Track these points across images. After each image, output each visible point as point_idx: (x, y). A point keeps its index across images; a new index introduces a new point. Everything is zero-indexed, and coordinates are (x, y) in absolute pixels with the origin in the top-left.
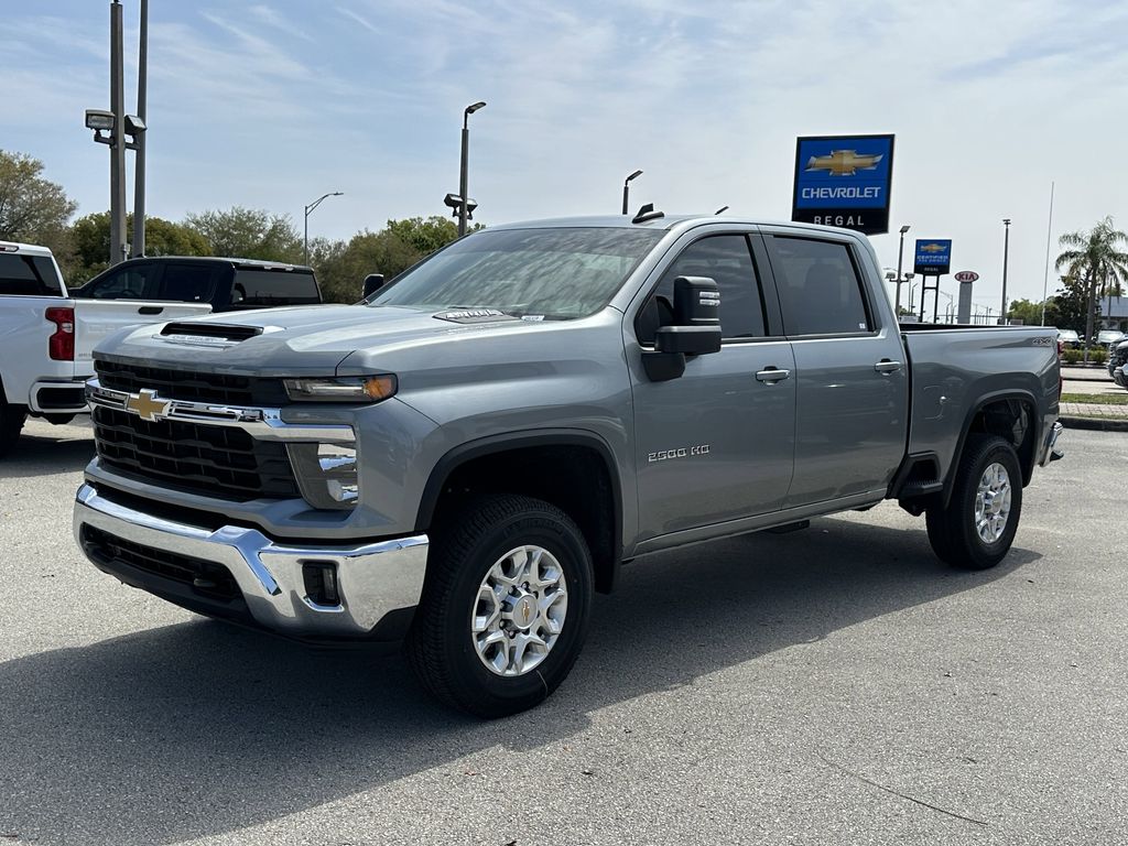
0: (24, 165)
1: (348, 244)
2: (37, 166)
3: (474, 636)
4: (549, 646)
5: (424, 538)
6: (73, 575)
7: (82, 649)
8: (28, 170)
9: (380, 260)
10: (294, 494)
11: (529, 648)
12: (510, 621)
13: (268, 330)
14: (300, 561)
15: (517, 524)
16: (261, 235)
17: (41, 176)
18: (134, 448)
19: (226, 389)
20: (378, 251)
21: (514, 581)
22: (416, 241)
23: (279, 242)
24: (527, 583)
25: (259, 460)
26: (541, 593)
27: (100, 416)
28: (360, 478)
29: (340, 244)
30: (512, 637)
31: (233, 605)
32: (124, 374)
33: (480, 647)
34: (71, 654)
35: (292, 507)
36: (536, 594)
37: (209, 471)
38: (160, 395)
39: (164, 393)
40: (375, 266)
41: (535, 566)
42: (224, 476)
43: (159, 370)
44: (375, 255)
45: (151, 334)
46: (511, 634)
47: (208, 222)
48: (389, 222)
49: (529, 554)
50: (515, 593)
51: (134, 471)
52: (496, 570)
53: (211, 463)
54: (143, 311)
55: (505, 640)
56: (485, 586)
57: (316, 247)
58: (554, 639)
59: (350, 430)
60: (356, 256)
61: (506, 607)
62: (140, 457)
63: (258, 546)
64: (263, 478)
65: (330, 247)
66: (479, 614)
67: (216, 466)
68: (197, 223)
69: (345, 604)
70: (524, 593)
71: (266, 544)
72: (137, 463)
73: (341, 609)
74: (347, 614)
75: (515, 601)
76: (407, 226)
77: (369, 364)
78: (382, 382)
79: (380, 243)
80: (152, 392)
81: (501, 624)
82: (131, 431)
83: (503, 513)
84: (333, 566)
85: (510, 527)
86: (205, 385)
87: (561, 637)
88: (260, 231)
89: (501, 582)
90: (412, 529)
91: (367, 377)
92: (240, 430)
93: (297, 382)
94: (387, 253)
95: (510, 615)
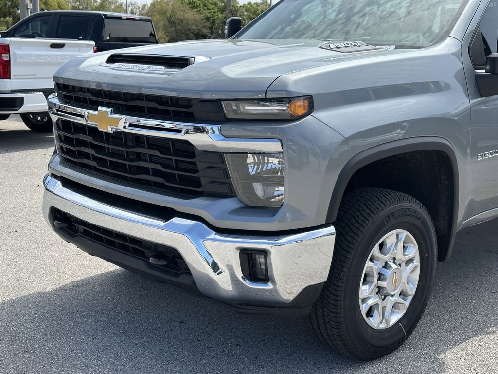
1: (149, 6)
3: (360, 300)
4: (407, 303)
5: (332, 229)
6: (29, 230)
7: (49, 293)
9: (168, 15)
10: (229, 193)
11: (395, 306)
12: (382, 288)
13: (199, 59)
14: (238, 249)
15: (393, 214)
18: (92, 152)
19: (171, 109)
20: (167, 10)
21: (386, 257)
22: (190, 3)
23: (109, 4)
24: (394, 258)
25: (200, 166)
26: (403, 265)
27: (61, 126)
28: (286, 182)
29: (145, 5)
30: (384, 299)
31: (182, 279)
32: (82, 95)
33: (364, 308)
34: (41, 296)
35: (229, 204)
36: (400, 265)
37: (156, 173)
38: (115, 112)
39: (118, 110)
40: (166, 19)
41: (401, 245)
42: (169, 177)
43: (110, 92)
44: (166, 12)
45: (99, 62)
46: (383, 297)
49: (397, 235)
50: (386, 266)
51: (91, 169)
52: (375, 250)
53: (159, 167)
54: (53, 46)
55: (380, 302)
56: (368, 263)
57: (131, 8)
58: (410, 299)
59: (279, 144)
60: (155, 13)
61: (381, 277)
62: (95, 159)
63: (203, 236)
64: (203, 181)
65: (139, 8)
66: (364, 283)
67: (163, 170)
69: (274, 283)
70: (394, 266)
71: (209, 234)
72: (93, 163)
73: (270, 286)
74: (275, 290)
75: (388, 273)
77: (292, 88)
78: (300, 103)
79: (168, 5)
80: (109, 110)
81: (377, 290)
82: (89, 139)
83: (383, 205)
84: (265, 253)
85: (388, 217)
86: (153, 105)
87: (415, 297)
89: (378, 259)
90: (324, 223)
91: (288, 99)
92: (187, 143)
93: (233, 103)
94: (173, 11)
95: (383, 284)
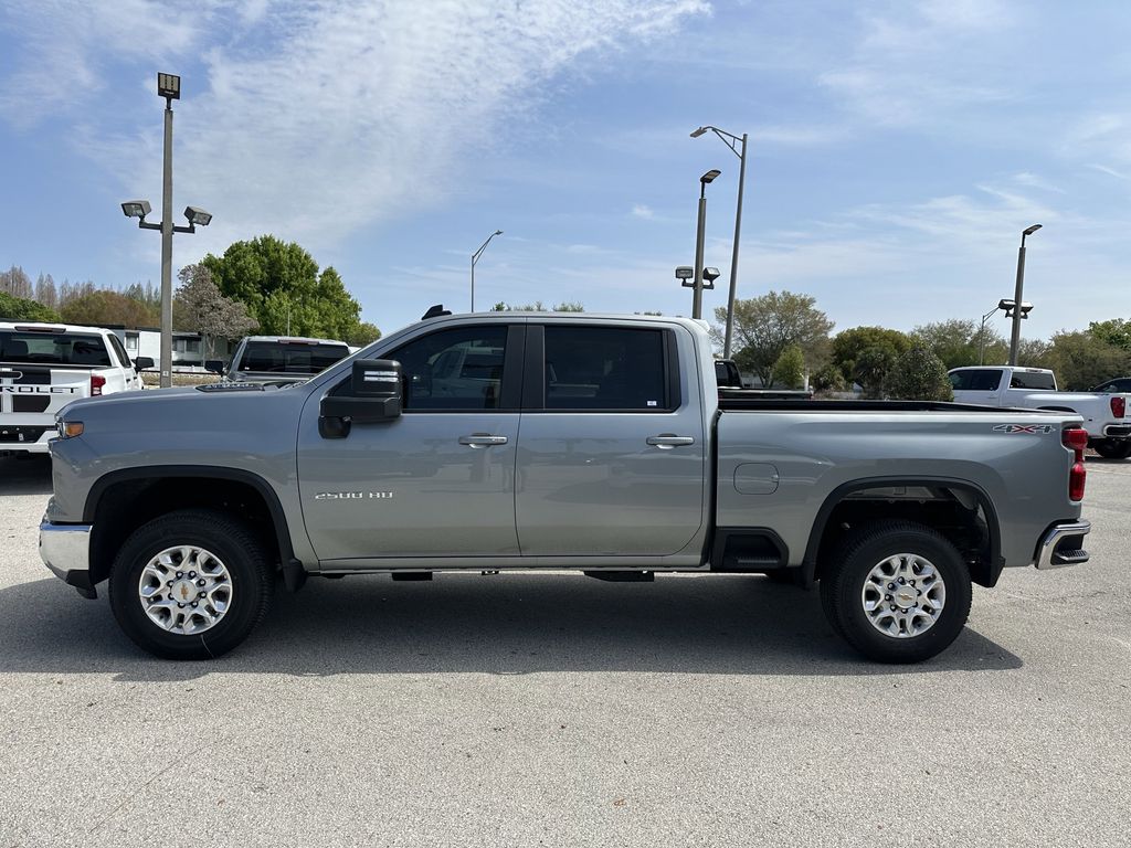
0: (803, 301)
2: (812, 301)
3: (142, 599)
4: (217, 620)
5: (89, 528)
8: (805, 304)
16: (969, 338)
17: (812, 308)
24: (195, 573)
26: (210, 581)
30: (182, 608)
36: (204, 581)
47: (930, 329)
48: (1091, 324)
52: (161, 558)
55: (172, 608)
56: (149, 567)
58: (221, 616)
68: (922, 332)
76: (1107, 326)
88: (969, 335)
90: (81, 521)
